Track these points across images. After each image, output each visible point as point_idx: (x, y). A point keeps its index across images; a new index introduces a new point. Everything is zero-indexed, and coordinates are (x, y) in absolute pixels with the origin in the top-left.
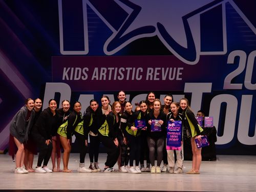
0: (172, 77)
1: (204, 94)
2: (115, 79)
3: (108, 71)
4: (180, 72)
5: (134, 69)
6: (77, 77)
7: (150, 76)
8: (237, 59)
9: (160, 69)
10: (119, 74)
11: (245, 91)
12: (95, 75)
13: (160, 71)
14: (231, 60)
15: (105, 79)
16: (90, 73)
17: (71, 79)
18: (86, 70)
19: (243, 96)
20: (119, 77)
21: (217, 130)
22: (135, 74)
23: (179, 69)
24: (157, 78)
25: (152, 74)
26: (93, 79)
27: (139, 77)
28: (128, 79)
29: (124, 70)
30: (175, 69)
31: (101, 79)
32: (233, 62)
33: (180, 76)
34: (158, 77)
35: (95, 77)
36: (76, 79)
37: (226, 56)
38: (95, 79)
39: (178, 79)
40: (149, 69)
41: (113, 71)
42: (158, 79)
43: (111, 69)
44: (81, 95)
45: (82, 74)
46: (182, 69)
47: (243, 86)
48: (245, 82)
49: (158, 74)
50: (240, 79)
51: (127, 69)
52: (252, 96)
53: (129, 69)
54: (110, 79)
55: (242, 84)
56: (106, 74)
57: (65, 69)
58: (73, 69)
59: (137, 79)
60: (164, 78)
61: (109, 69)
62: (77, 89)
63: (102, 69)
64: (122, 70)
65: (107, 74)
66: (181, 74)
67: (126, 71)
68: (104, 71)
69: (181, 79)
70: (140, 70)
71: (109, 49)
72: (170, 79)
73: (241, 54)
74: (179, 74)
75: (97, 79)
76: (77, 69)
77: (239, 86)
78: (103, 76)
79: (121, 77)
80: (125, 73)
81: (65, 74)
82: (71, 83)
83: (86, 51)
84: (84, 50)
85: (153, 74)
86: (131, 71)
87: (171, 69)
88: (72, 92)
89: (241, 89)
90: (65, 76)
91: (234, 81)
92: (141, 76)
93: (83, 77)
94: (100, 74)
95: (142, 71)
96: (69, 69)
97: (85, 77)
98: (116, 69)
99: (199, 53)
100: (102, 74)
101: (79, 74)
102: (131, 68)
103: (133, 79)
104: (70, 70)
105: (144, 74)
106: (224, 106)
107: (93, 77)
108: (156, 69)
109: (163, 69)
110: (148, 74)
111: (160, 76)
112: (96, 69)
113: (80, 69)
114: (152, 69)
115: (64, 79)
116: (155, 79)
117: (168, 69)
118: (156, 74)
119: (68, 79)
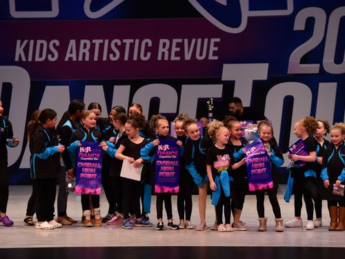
0: (201, 55)
1: (255, 82)
2: (105, 58)
3: (93, 46)
4: (214, 46)
5: (137, 41)
6: (41, 56)
7: (163, 53)
8: (310, 22)
9: (180, 40)
10: (111, 50)
11: (324, 76)
12: (71, 52)
13: (180, 45)
14: (299, 25)
15: (87, 59)
16: (62, 49)
17: (30, 59)
18: (54, 45)
19: (321, 84)
20: (111, 56)
21: (278, 142)
22: (139, 49)
23: (213, 41)
24: (176, 56)
25: (167, 49)
26: (67, 59)
27: (145, 55)
28: (126, 58)
29: (119, 43)
30: (206, 40)
31: (80, 59)
32: (303, 28)
33: (215, 53)
34: (177, 54)
35: (71, 56)
36: (37, 59)
37: (291, 19)
38: (71, 59)
39: (211, 57)
40: (162, 41)
41: (102, 46)
42: (178, 58)
43: (97, 42)
44: (47, 88)
45: (49, 52)
46: (218, 40)
47: (321, 67)
48: (324, 61)
49: (178, 49)
50: (315, 56)
51: (124, 41)
52: (336, 84)
53: (128, 42)
54: (96, 58)
55: (318, 65)
56: (89, 50)
57: (19, 42)
58: (32, 42)
59: (143, 58)
60: (188, 57)
61: (94, 41)
62: (41, 77)
63: (83, 42)
64: (116, 44)
65: (92, 51)
66: (216, 49)
67: (124, 45)
68: (85, 45)
69: (216, 58)
70: (147, 44)
71: (94, 8)
72: (198, 57)
73: (318, 13)
74: (213, 48)
75: (75, 59)
76: (39, 42)
77: (313, 68)
78: (84, 54)
79: (115, 56)
80: (122, 48)
81: (19, 50)
82: (30, 67)
83: (54, 12)
84: (51, 10)
85: (170, 50)
86: (132, 46)
87: (199, 40)
88: (31, 82)
89: (317, 72)
90: (20, 55)
91: (305, 60)
92: (149, 54)
93: (50, 56)
94: (79, 51)
95: (150, 45)
96: (26, 42)
97: (53, 56)
98: (107, 41)
99: (246, 13)
100: (82, 50)
101: (44, 50)
102: (132, 41)
103: (135, 58)
104: (28, 45)
105: (154, 50)
106: (289, 102)
107: (68, 55)
108: (175, 41)
109: (186, 41)
110: (161, 50)
111: (181, 53)
112: (72, 43)
113: (45, 43)
114: (167, 41)
115: (17, 59)
116: (173, 58)
117: (194, 40)
118: (175, 49)
119: (24, 59)
